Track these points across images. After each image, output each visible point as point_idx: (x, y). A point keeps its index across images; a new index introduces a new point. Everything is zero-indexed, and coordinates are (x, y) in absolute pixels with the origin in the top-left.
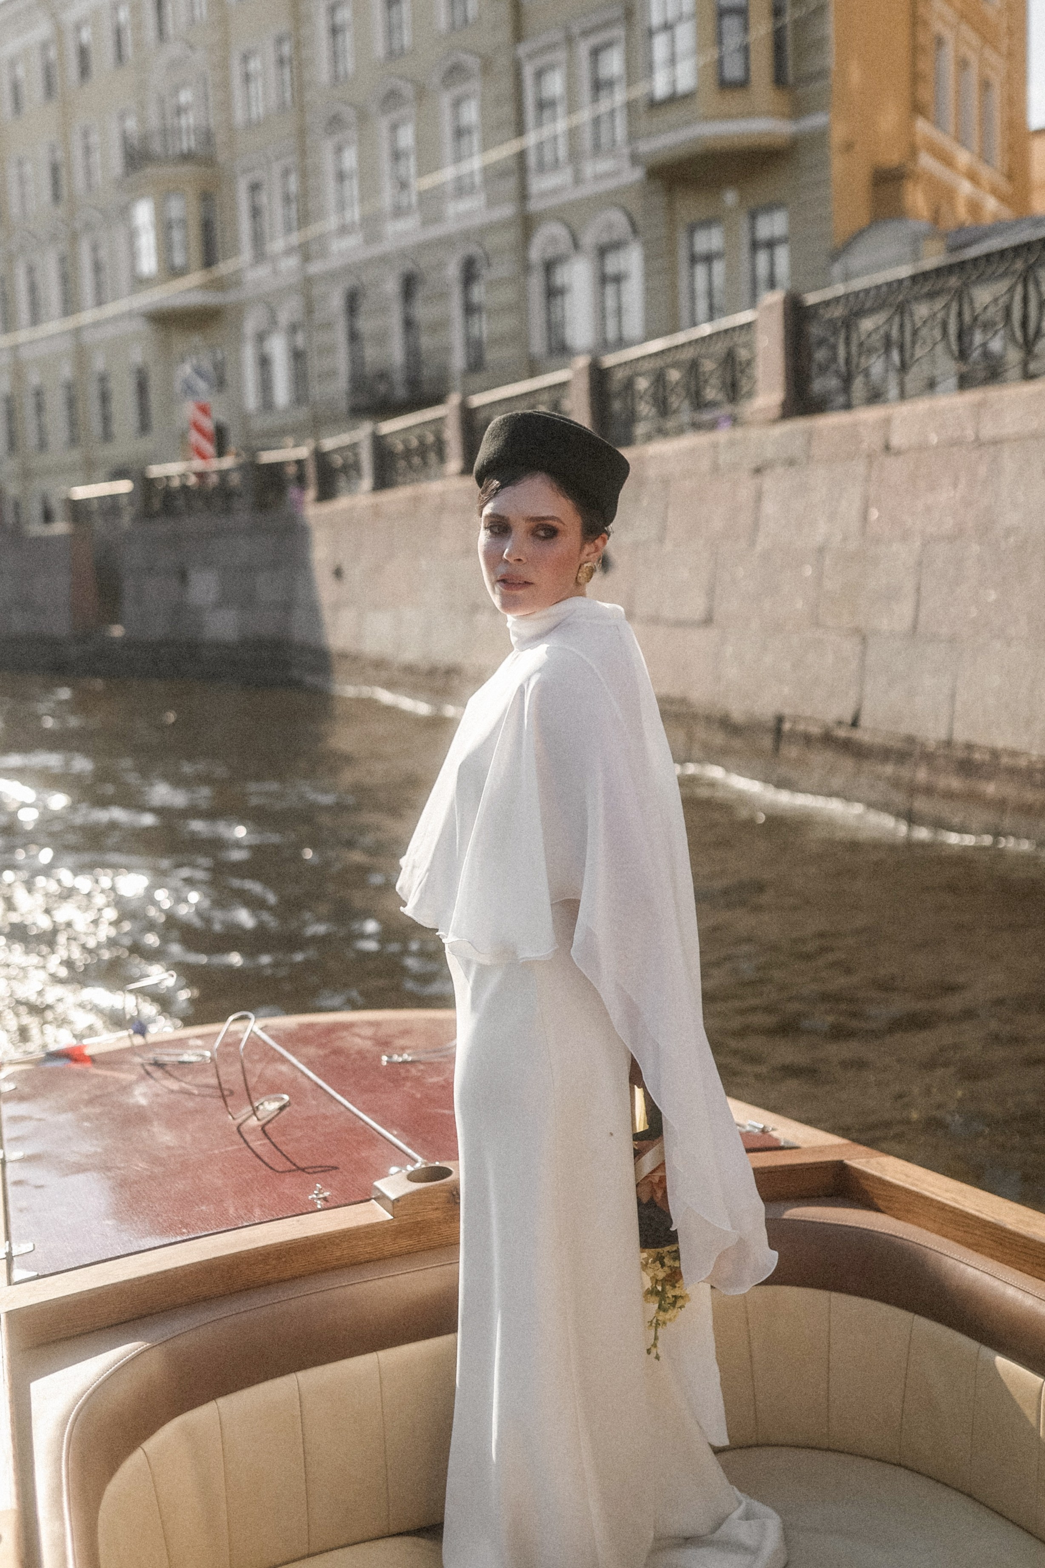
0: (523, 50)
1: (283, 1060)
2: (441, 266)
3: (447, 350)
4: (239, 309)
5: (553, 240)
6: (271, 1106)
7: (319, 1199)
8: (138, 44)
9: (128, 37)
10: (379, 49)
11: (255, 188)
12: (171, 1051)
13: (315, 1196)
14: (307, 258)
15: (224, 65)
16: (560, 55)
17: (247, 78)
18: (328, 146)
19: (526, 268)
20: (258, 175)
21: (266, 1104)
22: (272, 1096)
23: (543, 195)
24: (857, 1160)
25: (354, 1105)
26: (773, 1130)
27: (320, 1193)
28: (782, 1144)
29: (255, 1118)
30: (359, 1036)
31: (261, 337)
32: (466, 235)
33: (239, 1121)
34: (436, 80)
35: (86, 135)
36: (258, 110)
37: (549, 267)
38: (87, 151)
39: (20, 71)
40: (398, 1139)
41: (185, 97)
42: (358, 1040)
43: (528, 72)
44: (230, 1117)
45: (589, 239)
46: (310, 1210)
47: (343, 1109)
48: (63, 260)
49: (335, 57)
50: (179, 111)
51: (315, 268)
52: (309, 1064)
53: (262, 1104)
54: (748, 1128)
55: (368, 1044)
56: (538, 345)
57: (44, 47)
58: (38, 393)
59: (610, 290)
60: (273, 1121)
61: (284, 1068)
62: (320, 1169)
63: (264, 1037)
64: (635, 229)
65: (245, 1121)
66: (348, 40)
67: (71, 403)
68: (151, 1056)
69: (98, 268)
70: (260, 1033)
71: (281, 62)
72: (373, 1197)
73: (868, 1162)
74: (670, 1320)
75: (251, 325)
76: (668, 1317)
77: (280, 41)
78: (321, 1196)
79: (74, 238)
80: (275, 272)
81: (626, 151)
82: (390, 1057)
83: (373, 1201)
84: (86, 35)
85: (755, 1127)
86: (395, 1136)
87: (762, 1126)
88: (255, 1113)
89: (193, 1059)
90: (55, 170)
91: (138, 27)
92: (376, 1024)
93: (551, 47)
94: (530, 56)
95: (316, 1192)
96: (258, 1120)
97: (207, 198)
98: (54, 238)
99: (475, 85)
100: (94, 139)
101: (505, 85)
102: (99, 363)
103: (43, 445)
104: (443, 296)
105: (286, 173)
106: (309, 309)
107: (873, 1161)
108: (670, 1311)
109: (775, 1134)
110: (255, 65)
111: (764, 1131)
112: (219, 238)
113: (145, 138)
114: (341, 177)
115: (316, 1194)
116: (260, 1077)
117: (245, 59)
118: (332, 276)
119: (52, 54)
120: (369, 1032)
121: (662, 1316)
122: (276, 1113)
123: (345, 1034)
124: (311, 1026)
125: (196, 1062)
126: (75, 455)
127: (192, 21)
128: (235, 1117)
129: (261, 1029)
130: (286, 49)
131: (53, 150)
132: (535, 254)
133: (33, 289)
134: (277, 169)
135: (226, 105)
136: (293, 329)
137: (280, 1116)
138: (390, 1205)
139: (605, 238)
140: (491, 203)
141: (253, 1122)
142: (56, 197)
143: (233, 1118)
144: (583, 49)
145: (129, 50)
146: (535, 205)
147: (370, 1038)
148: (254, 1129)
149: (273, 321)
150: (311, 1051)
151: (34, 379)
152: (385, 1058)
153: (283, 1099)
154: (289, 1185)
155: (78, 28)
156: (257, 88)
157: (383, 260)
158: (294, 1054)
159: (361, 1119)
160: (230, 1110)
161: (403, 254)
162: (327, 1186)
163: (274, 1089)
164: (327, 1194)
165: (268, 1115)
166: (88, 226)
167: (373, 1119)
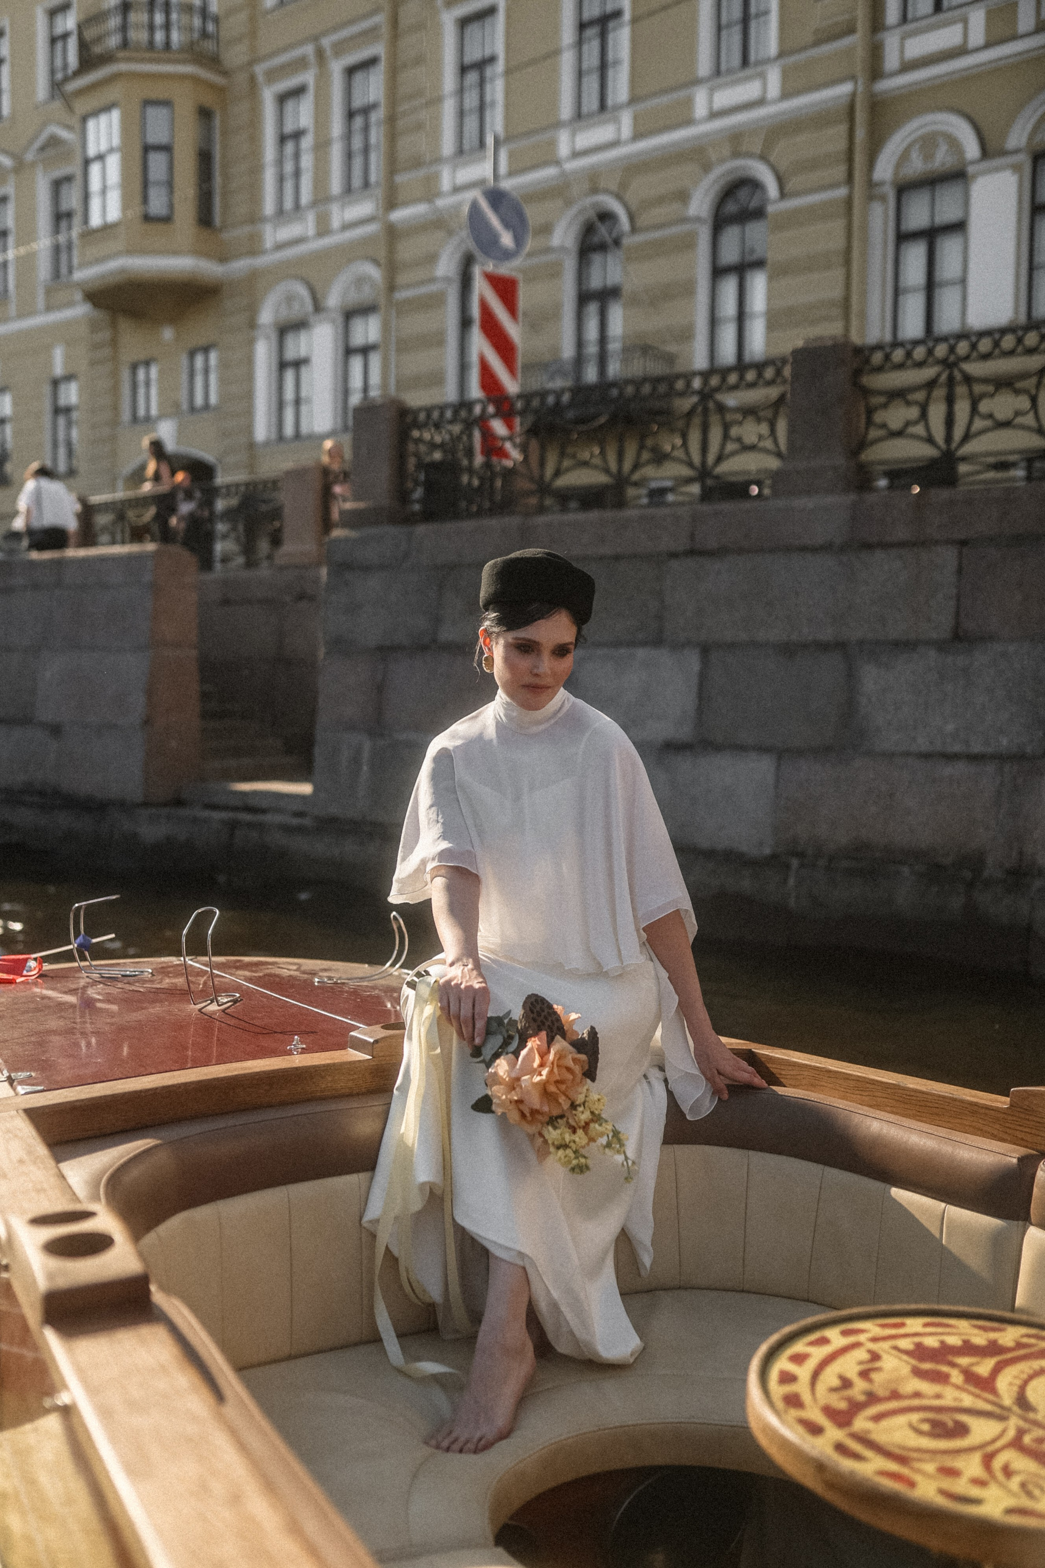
7: (297, 1049)
14: (391, 201)
27: (298, 1044)
37: (902, 194)
65: (204, 1007)
75: (268, 313)
80: (322, 228)
83: (349, 1049)
86: (350, 1019)
97: (204, 116)
104: (687, 243)
106: (391, 281)
115: (294, 1045)
138: (369, 1047)
157: (551, 195)
161: (593, 182)
164: (304, 1046)
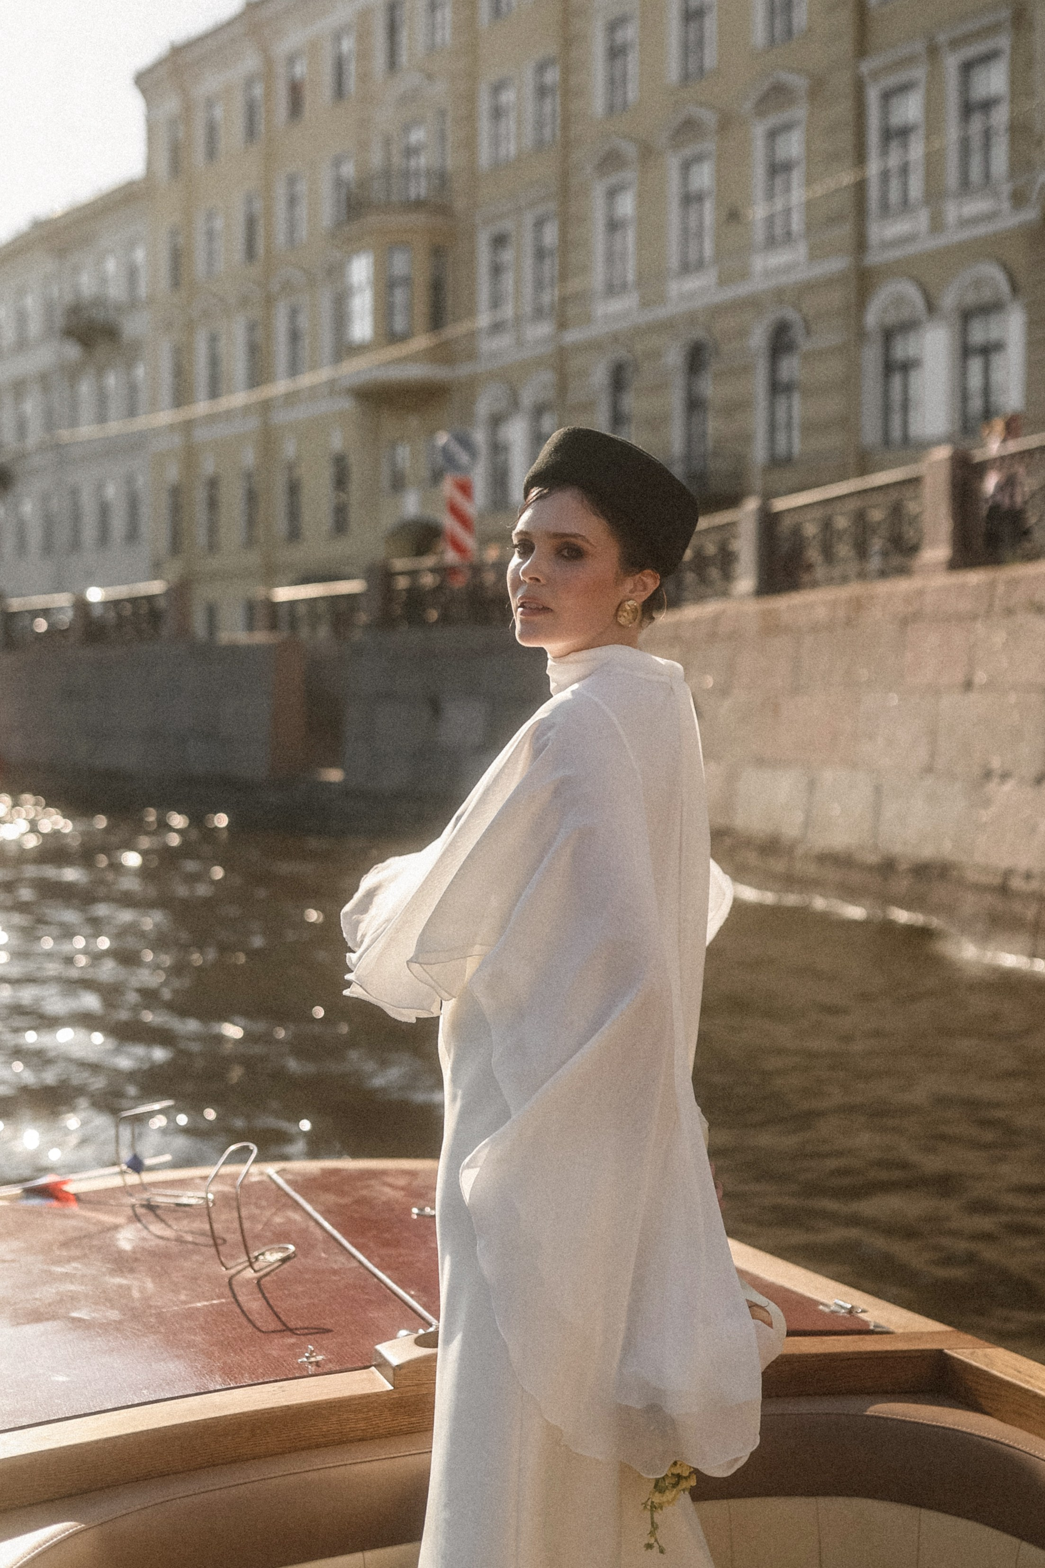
0: (866, 67)
1: (297, 1206)
2: (743, 333)
3: (747, 438)
4: (471, 386)
5: (899, 301)
6: (273, 1257)
7: (311, 1363)
8: (364, 77)
9: (352, 68)
10: (673, 72)
11: (499, 241)
12: (169, 1192)
13: (305, 1359)
14: (563, 325)
15: (471, 98)
16: (919, 73)
17: (497, 113)
18: (598, 191)
19: (861, 335)
20: (507, 225)
21: (268, 1254)
22: (276, 1246)
23: (887, 245)
24: (959, 1351)
25: (370, 1261)
26: (863, 1311)
27: (311, 1356)
28: (872, 1327)
29: (250, 1270)
30: (390, 1185)
31: (496, 421)
32: (779, 295)
33: (233, 1271)
34: (748, 105)
35: (292, 181)
36: (510, 149)
37: (889, 335)
38: (292, 201)
39: (218, 112)
40: (415, 1300)
41: (417, 136)
42: (387, 1190)
43: (873, 95)
44: (224, 1269)
45: (949, 300)
46: (297, 1375)
47: (356, 1264)
48: (252, 328)
49: (615, 83)
50: (410, 152)
51: (572, 336)
52: (327, 1213)
53: (263, 1254)
54: (833, 1308)
55: (399, 1195)
56: (871, 434)
57: (249, 82)
58: (213, 484)
59: (975, 365)
60: (272, 1274)
61: (296, 1217)
62: (316, 1331)
63: (280, 1181)
64: (1015, 288)
65: (239, 1272)
66: (632, 62)
67: (252, 497)
68: (146, 1196)
69: (295, 336)
70: (276, 1177)
71: (542, 91)
72: (374, 1363)
73: (972, 1354)
74: (668, 1502)
75: (483, 407)
76: (664, 1499)
77: (541, 68)
78: (313, 1359)
79: (269, 301)
80: (520, 343)
81: (1006, 189)
82: (422, 1209)
83: (373, 1368)
84: (300, 69)
85: (842, 1307)
86: (411, 1296)
87: (849, 1306)
88: (251, 1265)
89: (193, 1201)
90: (251, 223)
91: (364, 55)
92: (412, 1174)
93: (909, 61)
94: (875, 75)
95: (307, 1355)
96: (255, 1271)
97: (438, 252)
98: (244, 301)
99: (800, 112)
100: (302, 187)
101: (843, 109)
102: (290, 449)
103: (213, 547)
104: (747, 370)
105: (539, 224)
106: (562, 386)
107: (979, 1352)
108: (667, 1493)
109: (863, 1316)
110: (508, 97)
111: (851, 1311)
112: (449, 302)
113: (363, 183)
114: (614, 226)
115: (307, 1357)
116: (266, 1224)
117: (497, 88)
118: (594, 346)
119: (258, 91)
120: (402, 1182)
121: (657, 1498)
122: (276, 1265)
123: (373, 1182)
124: (336, 1172)
125: (196, 1205)
126: (253, 559)
127: (432, 48)
128: (228, 1266)
129: (278, 1172)
130: (552, 76)
131: (249, 201)
132: (872, 318)
133: (214, 362)
134: (529, 219)
135: (470, 144)
136: (539, 411)
137: (282, 1268)
138: (390, 1373)
139: (971, 298)
140: (814, 255)
141: (249, 1274)
142: (250, 252)
143: (227, 1269)
144: (951, 62)
145: (352, 84)
146: (874, 258)
147: (402, 1189)
148: (249, 1281)
149: (515, 403)
150: (331, 1198)
151: (208, 466)
152: (415, 1210)
153: (287, 1249)
154: (276, 1347)
155: (291, 60)
156: (509, 124)
157: (665, 326)
158: (310, 1201)
159: (375, 1275)
160: (223, 1259)
161: (691, 318)
162: (320, 1348)
163: (281, 1237)
164: (320, 1358)
165: (266, 1267)
166: (288, 287)
167: (389, 1277)
